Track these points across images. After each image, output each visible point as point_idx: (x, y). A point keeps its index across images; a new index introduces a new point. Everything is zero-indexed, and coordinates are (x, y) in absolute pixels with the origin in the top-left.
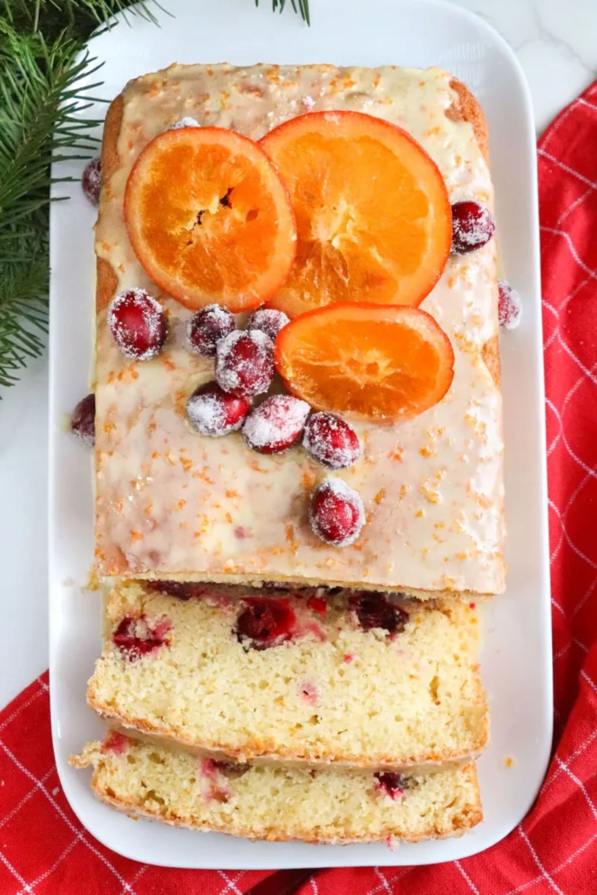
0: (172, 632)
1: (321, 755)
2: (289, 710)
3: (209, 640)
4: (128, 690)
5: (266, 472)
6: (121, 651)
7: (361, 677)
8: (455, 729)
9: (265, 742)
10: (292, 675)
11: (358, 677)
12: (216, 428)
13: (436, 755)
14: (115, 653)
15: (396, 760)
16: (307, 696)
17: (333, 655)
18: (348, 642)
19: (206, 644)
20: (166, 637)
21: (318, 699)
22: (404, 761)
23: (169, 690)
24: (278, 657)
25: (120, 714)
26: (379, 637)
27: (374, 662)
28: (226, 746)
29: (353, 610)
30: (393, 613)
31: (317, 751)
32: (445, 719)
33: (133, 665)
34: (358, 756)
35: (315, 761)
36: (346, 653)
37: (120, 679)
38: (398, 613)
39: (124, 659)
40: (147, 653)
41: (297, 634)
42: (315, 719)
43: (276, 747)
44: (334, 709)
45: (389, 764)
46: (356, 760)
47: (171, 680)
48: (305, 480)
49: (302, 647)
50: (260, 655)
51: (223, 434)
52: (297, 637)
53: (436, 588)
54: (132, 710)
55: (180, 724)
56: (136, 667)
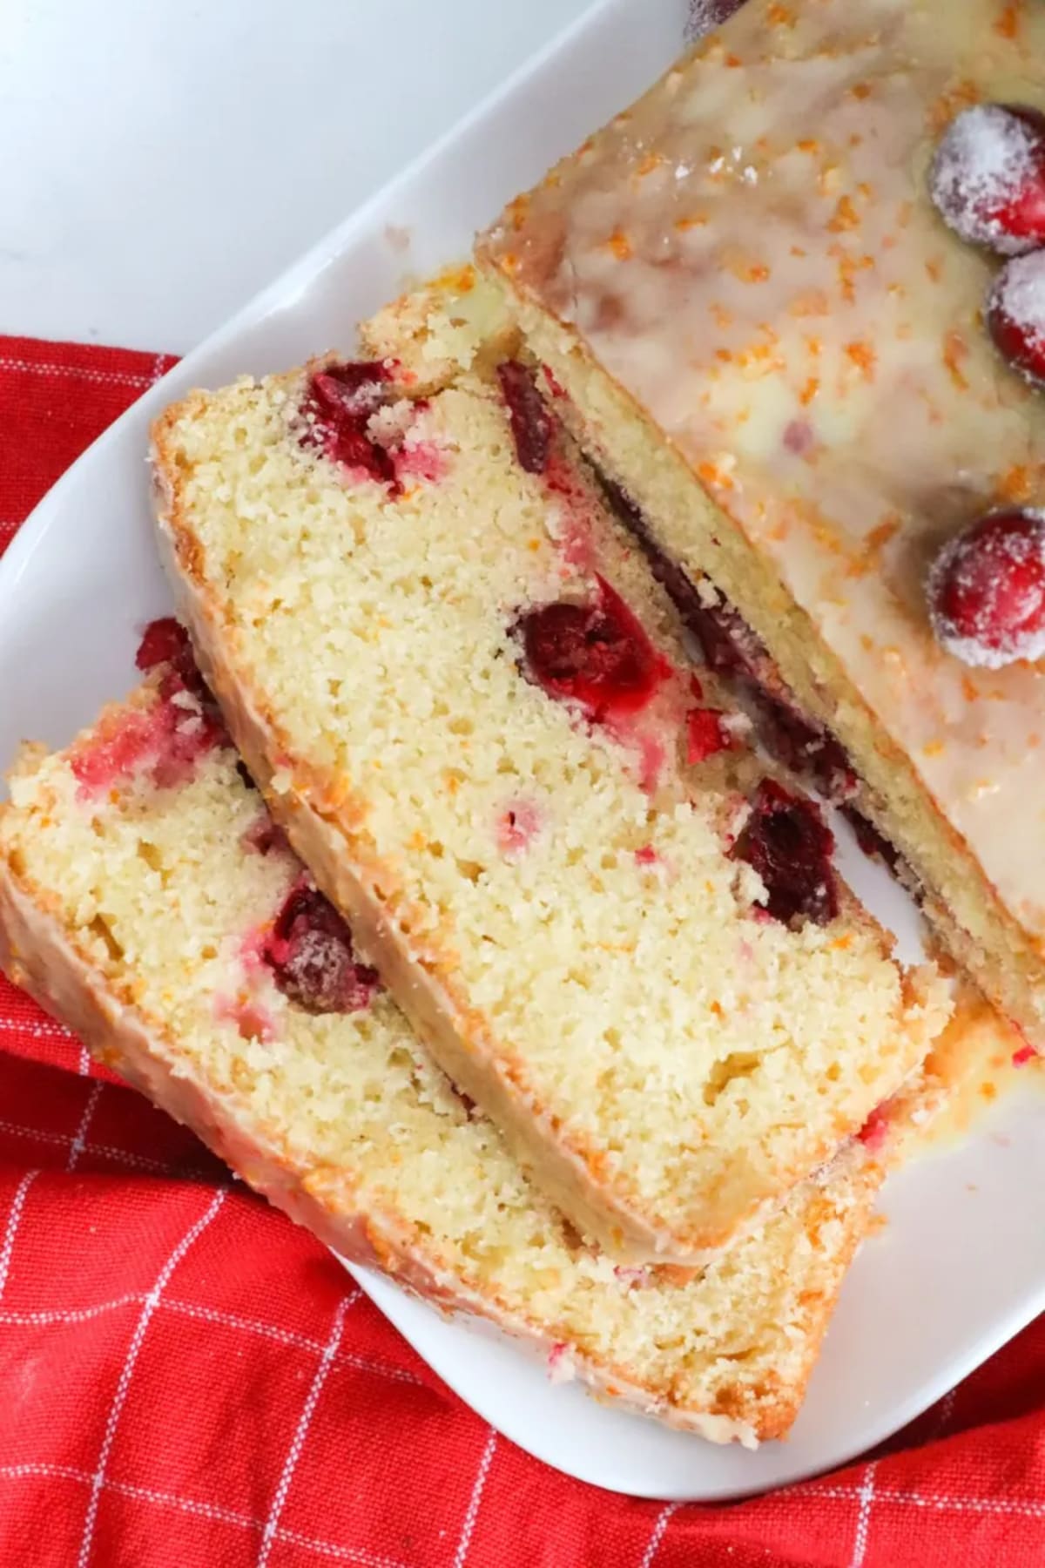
0: (428, 486)
1: (415, 931)
2: (451, 806)
3: (464, 574)
4: (236, 477)
5: (962, 384)
6: (303, 410)
7: (634, 904)
8: (686, 1167)
9: (350, 799)
10: (526, 772)
11: (626, 899)
12: (970, 205)
13: (601, 1165)
14: (288, 400)
15: (526, 1090)
16: (508, 825)
17: (629, 825)
18: (680, 834)
19: (452, 572)
20: (407, 480)
21: (521, 850)
22: (536, 1109)
23: (302, 554)
24: (536, 718)
25: (177, 494)
26: (741, 891)
27: (682, 911)
28: (279, 732)
29: (750, 803)
30: (813, 886)
31: (417, 915)
32: (688, 1134)
33: (295, 452)
34: (472, 1006)
35: (394, 926)
36: (655, 846)
37: (246, 448)
38: (821, 892)
39: (294, 427)
40: (340, 463)
41: (613, 730)
42: (474, 872)
43: (356, 830)
44: (527, 896)
45: (507, 1082)
46: (462, 1010)
47: (324, 544)
48: (1011, 477)
49: (595, 753)
50: (513, 684)
51: (967, 229)
52: (607, 732)
53: (1021, 916)
54: (204, 511)
55: (249, 616)
56: (294, 462)
